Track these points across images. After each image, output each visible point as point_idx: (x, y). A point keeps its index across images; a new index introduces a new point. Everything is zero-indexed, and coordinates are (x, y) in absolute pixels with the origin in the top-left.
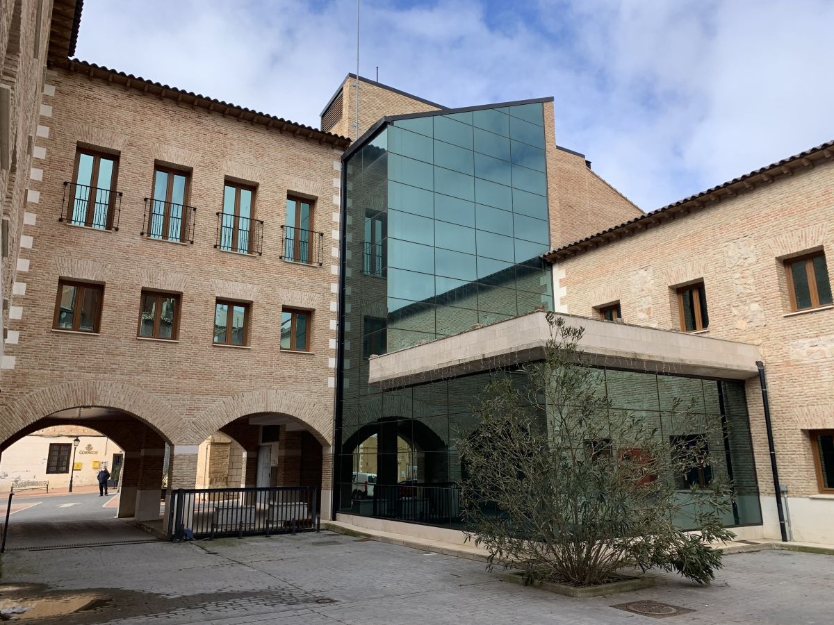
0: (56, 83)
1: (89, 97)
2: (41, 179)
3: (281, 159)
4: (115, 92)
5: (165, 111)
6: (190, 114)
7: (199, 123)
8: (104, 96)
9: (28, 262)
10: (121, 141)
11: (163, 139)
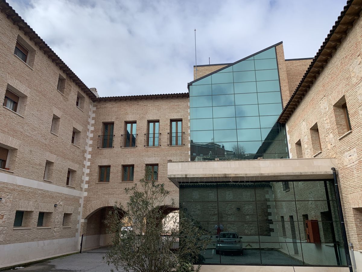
0: (96, 106)
1: (105, 107)
2: (93, 136)
3: (167, 108)
4: (112, 103)
5: (127, 104)
6: (135, 102)
7: (138, 104)
8: (109, 105)
9: (90, 162)
10: (114, 118)
11: (127, 114)
